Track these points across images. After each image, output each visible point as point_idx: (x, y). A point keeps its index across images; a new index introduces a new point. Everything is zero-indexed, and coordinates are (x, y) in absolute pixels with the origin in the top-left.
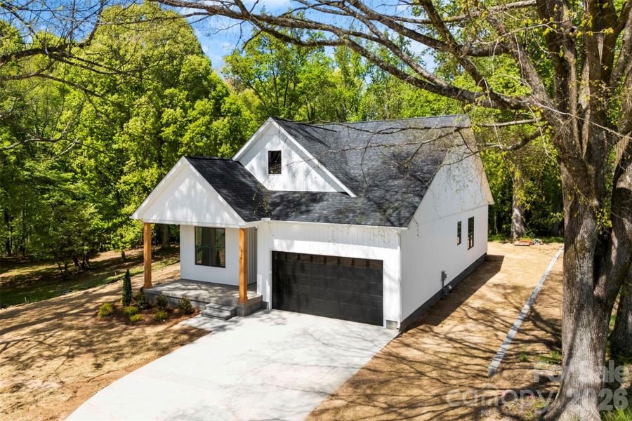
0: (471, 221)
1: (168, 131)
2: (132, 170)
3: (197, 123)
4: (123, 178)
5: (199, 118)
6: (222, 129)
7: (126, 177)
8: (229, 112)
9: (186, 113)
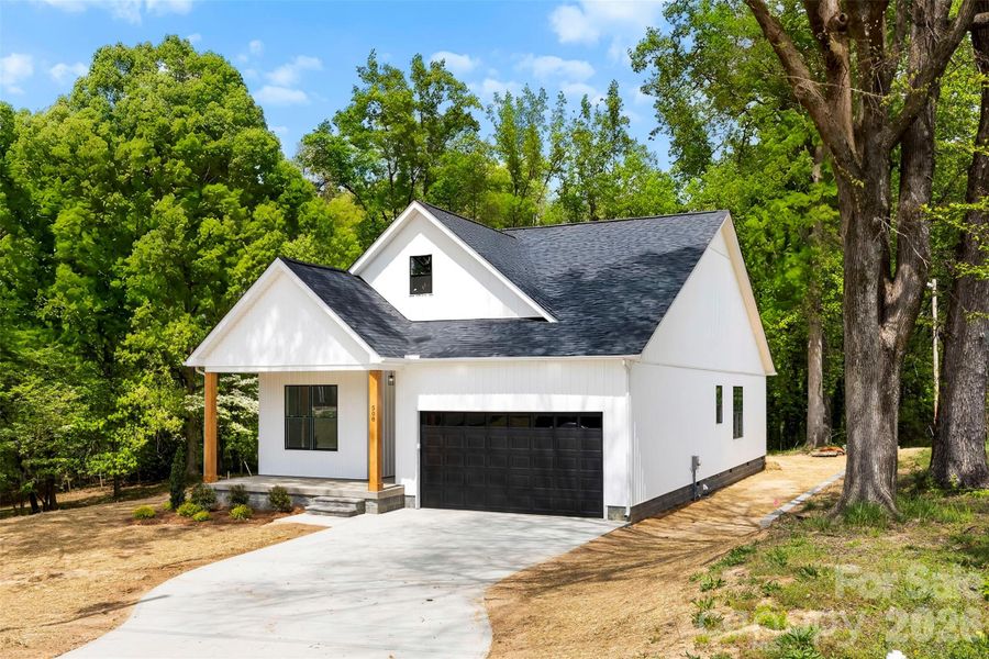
0: (738, 391)
1: (208, 257)
2: (143, 324)
3: (258, 243)
4: (130, 338)
5: (261, 235)
6: (301, 255)
7: (134, 337)
8: (313, 226)
9: (239, 226)
